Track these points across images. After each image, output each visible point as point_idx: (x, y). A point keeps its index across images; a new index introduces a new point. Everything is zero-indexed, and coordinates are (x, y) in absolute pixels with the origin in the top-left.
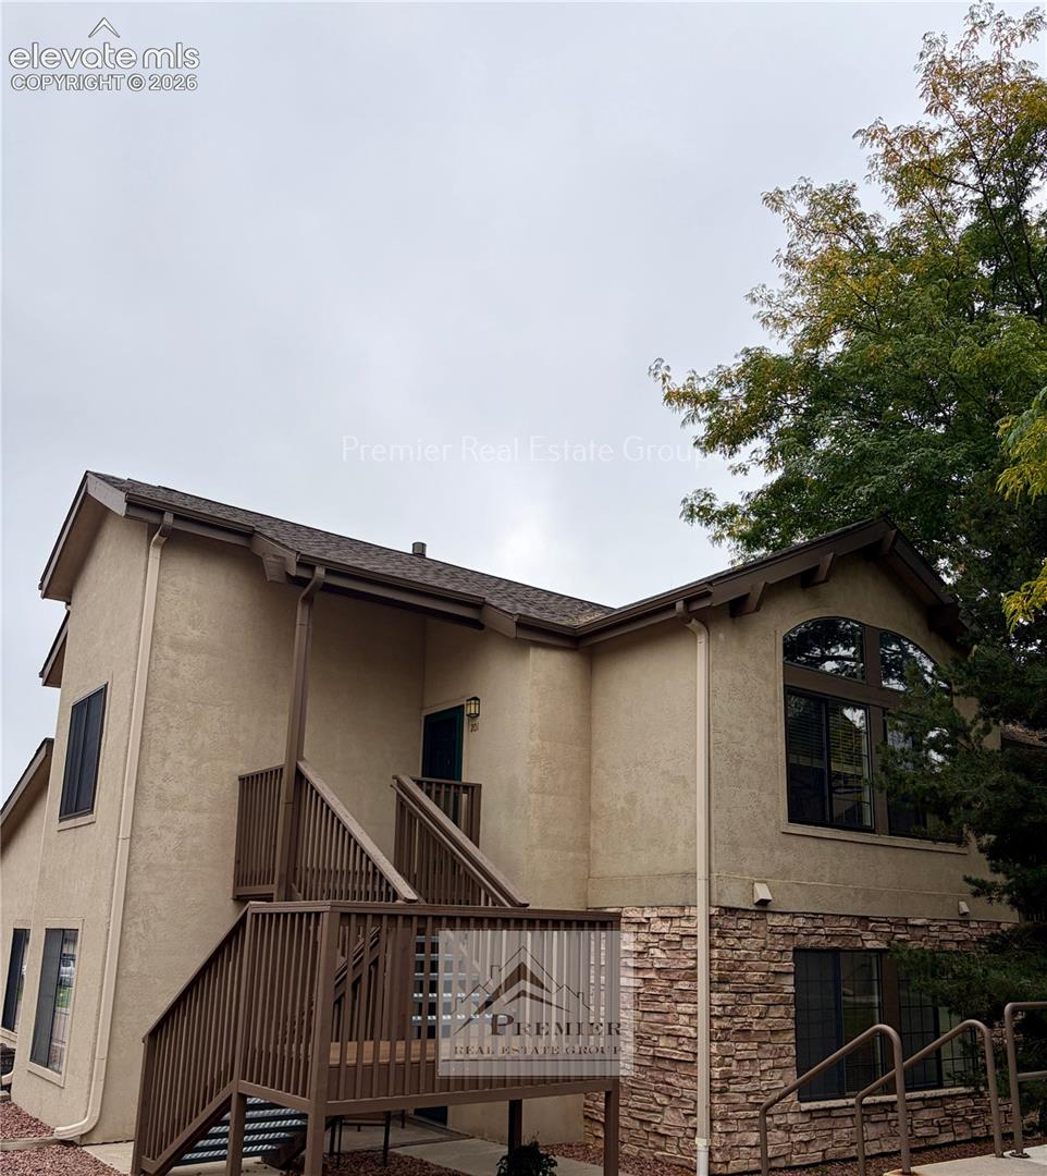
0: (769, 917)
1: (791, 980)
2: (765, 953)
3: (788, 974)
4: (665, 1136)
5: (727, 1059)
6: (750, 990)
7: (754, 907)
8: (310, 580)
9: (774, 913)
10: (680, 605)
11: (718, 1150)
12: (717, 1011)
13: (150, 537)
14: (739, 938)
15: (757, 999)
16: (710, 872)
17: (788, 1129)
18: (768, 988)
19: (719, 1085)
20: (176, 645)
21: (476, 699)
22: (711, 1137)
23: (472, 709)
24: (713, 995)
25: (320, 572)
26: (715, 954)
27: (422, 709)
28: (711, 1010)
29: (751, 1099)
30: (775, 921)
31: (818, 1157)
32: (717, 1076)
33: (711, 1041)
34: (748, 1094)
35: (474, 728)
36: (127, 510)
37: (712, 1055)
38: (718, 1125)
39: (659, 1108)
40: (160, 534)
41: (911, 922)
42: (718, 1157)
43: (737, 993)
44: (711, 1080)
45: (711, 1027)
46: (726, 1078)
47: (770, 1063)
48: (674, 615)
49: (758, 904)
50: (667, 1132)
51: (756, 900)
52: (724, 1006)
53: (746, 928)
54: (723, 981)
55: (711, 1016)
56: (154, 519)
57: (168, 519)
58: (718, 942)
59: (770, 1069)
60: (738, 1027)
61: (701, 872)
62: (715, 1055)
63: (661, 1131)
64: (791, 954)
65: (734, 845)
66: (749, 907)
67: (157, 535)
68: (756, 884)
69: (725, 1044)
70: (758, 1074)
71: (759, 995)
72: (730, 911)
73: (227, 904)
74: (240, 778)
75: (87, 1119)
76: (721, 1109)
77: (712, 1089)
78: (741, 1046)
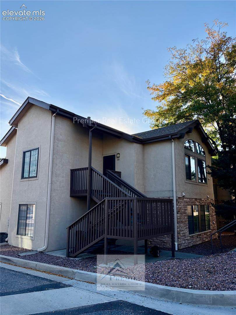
2: (184, 206)
4: (166, 243)
5: (180, 227)
7: (182, 197)
9: (185, 198)
10: (170, 136)
11: (179, 244)
12: (178, 218)
13: (52, 115)
14: (180, 203)
16: (176, 190)
17: (188, 240)
21: (119, 153)
22: (178, 242)
23: (118, 156)
24: (178, 215)
26: (178, 206)
27: (103, 155)
29: (183, 235)
30: (185, 200)
31: (192, 245)
33: (177, 223)
34: (183, 233)
35: (118, 160)
36: (50, 108)
37: (178, 226)
38: (179, 240)
39: (164, 237)
40: (56, 114)
41: (202, 199)
42: (179, 246)
43: (181, 214)
44: (178, 231)
45: (177, 221)
46: (180, 231)
47: (185, 227)
48: (168, 138)
50: (167, 242)
51: (183, 196)
53: (181, 201)
54: (179, 212)
55: (177, 219)
56: (54, 110)
57: (58, 111)
58: (178, 204)
60: (181, 220)
61: (174, 190)
63: (165, 242)
65: (179, 185)
66: (181, 197)
68: (183, 193)
69: (179, 224)
70: (184, 230)
72: (179, 198)
73: (70, 198)
74: (71, 170)
75: (45, 246)
76: (180, 237)
77: (178, 233)
78: (182, 224)
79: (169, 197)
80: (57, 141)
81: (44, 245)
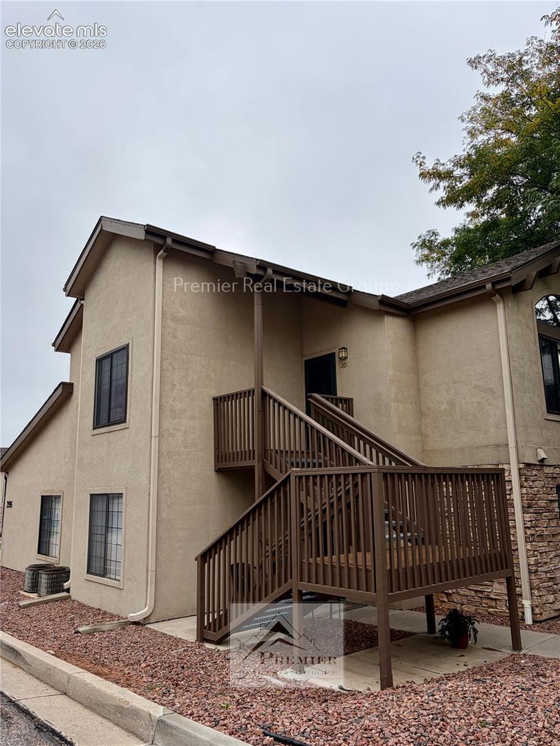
0: (545, 468)
1: (556, 504)
2: (545, 489)
3: (555, 501)
4: (495, 600)
5: (535, 553)
6: (541, 511)
7: (538, 463)
8: (263, 277)
9: (547, 466)
10: (489, 286)
11: (537, 606)
12: (529, 524)
13: (156, 253)
14: (533, 481)
15: (545, 516)
16: (517, 443)
18: (549, 509)
19: (534, 568)
20: (174, 319)
21: (344, 348)
22: (532, 599)
23: (343, 354)
24: (525, 515)
25: (270, 271)
26: (524, 491)
27: (302, 356)
28: (525, 524)
29: (548, 575)
30: (547, 470)
32: (532, 563)
33: (527, 542)
34: (546, 572)
35: (344, 366)
36: (146, 236)
37: (528, 550)
38: (536, 592)
40: (164, 251)
42: (537, 611)
43: (535, 513)
44: (529, 565)
45: (526, 533)
46: (537, 564)
47: (554, 554)
48: (485, 291)
49: (540, 461)
50: (497, 597)
51: (539, 459)
52: (531, 521)
53: (536, 475)
54: (529, 507)
55: (525, 528)
56: (160, 241)
57: (169, 241)
58: (525, 484)
59: (554, 557)
60: (539, 533)
61: (512, 444)
62: (530, 550)
63: (492, 596)
64: (555, 489)
65: (526, 427)
66: (536, 463)
67: (162, 251)
68: (538, 450)
69: (534, 543)
70: (549, 560)
71: (545, 514)
72: (528, 465)
73: (212, 474)
74: (214, 399)
75: (147, 608)
76: (536, 582)
77: (530, 572)
78: (540, 544)
79: (495, 463)
80: (171, 322)
81: (144, 604)
